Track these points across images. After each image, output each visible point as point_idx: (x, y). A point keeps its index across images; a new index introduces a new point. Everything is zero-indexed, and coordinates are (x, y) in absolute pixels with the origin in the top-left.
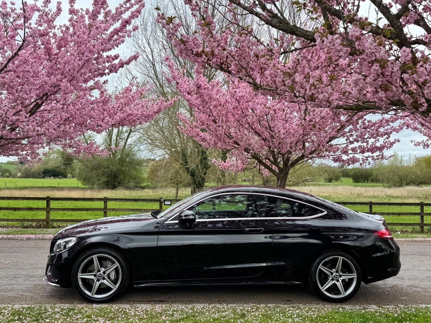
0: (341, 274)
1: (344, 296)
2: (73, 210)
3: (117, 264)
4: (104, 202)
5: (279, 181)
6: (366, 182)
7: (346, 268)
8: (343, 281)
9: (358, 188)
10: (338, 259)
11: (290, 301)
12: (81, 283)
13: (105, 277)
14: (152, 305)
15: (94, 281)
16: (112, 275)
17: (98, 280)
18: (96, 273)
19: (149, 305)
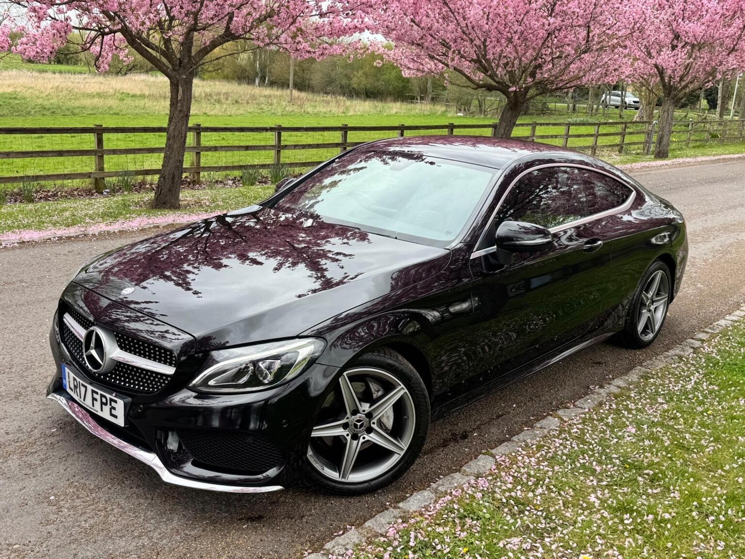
0: (655, 299)
11: (599, 363)
12: (310, 453)
13: (372, 425)
14: (493, 456)
15: (346, 440)
16: (388, 417)
17: (355, 437)
18: (348, 418)
19: (491, 458)
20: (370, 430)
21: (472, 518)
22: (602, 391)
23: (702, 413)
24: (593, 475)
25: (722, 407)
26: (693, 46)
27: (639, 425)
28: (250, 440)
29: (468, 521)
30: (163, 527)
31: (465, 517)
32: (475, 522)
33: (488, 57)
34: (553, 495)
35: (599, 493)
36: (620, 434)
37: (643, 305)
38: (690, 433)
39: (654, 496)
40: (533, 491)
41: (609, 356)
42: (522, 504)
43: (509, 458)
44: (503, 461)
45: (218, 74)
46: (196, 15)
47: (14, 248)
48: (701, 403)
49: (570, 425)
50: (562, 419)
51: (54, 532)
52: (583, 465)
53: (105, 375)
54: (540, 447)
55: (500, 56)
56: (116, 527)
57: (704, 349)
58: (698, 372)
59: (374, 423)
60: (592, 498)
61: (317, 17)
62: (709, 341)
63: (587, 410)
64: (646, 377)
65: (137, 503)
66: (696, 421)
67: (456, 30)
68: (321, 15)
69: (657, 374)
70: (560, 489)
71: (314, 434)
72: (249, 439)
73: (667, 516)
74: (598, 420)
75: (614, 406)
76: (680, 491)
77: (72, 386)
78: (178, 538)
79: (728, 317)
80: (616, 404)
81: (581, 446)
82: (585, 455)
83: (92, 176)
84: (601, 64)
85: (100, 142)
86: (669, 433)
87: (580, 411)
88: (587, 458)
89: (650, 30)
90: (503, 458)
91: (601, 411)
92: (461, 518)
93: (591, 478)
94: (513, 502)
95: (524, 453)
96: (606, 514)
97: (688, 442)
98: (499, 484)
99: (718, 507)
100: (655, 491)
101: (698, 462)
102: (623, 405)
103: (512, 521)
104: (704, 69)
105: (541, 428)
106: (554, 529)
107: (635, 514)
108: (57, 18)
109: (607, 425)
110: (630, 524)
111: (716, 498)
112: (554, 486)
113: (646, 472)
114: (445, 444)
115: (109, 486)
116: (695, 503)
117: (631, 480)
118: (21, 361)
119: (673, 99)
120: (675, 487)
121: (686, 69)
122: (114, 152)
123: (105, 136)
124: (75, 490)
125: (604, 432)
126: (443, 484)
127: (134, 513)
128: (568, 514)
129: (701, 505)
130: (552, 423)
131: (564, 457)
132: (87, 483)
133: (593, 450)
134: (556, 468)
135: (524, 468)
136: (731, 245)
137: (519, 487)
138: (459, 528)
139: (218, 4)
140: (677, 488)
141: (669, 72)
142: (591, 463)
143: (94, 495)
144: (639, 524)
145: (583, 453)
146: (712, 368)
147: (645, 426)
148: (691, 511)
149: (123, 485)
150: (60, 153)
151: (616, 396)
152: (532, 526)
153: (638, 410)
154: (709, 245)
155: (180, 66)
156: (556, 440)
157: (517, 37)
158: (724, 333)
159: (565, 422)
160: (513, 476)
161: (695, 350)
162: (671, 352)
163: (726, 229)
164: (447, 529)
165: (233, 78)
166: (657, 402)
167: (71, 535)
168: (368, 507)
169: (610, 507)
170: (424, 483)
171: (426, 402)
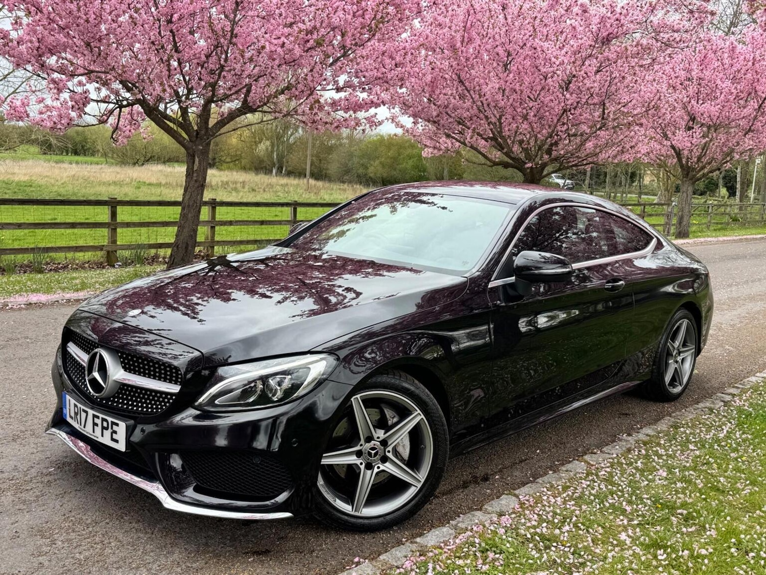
0: (682, 349)
11: (626, 414)
12: (321, 482)
13: (387, 454)
14: (517, 496)
15: (360, 469)
16: (404, 446)
17: (369, 466)
18: (361, 445)
19: (514, 498)
20: (384, 459)
21: (494, 552)
22: (630, 438)
23: (736, 459)
24: (623, 515)
25: (757, 454)
26: (709, 127)
27: (670, 469)
28: (257, 461)
29: (491, 555)
30: (163, 560)
31: (487, 550)
32: (497, 556)
33: (504, 134)
34: (581, 532)
35: (630, 532)
36: (650, 477)
37: (669, 354)
38: (725, 477)
39: (689, 534)
40: (559, 528)
41: (636, 407)
42: (549, 540)
43: (533, 497)
44: (527, 500)
45: (235, 165)
46: (214, 86)
47: (20, 309)
48: (735, 450)
49: (598, 469)
50: (589, 463)
51: (46, 563)
52: (612, 505)
53: (108, 399)
54: (565, 488)
55: (516, 132)
56: (113, 559)
57: (735, 402)
58: (731, 423)
59: (389, 452)
60: (623, 536)
61: (334, 91)
62: (740, 396)
63: (615, 456)
64: (676, 427)
65: (135, 537)
66: (731, 467)
67: (472, 107)
68: (338, 90)
69: (687, 424)
70: (588, 527)
71: (324, 461)
72: (257, 459)
73: (704, 552)
74: (626, 464)
75: (643, 452)
76: (717, 529)
77: (73, 414)
78: (179, 570)
79: (758, 374)
80: (645, 450)
81: (610, 487)
82: (614, 495)
83: (104, 249)
84: (617, 141)
85: (114, 215)
86: (702, 477)
87: (608, 456)
88: (617, 499)
89: (665, 108)
90: (527, 498)
91: (630, 456)
92: (483, 552)
93: (621, 517)
94: (538, 538)
95: (549, 493)
96: (638, 550)
97: (723, 485)
98: (523, 521)
99: (758, 544)
100: (690, 530)
101: (734, 503)
102: (652, 451)
103: (537, 555)
104: (721, 149)
105: (567, 471)
106: (583, 565)
107: (669, 550)
108: (76, 91)
109: (636, 468)
110: (665, 560)
111: (755, 536)
112: (583, 524)
113: (679, 511)
114: (465, 485)
115: (107, 521)
116: (733, 540)
117: (663, 520)
118: (21, 408)
119: (691, 179)
120: (710, 525)
121: (703, 150)
122: (128, 225)
123: (119, 209)
124: (71, 524)
125: (633, 475)
126: (463, 521)
127: (133, 546)
128: (597, 551)
129: (740, 542)
130: (578, 467)
131: (592, 498)
132: (84, 518)
133: (622, 491)
134: (584, 507)
135: (549, 507)
136: (758, 312)
137: (545, 525)
138: (480, 561)
139: (236, 75)
140: (714, 526)
141: (686, 152)
142: (621, 504)
143: (90, 529)
144: (674, 559)
145: (612, 493)
146: (744, 419)
147: (677, 470)
148: (730, 547)
149: (122, 520)
150: (73, 225)
151: (645, 444)
152: (559, 561)
153: (668, 456)
154: (735, 313)
155: (197, 137)
156: (583, 481)
157: (532, 114)
158: (755, 388)
159: (592, 465)
160: (538, 515)
161: (726, 404)
162: (701, 405)
163: (752, 298)
164: (469, 561)
165: (250, 169)
166: (688, 449)
167: (64, 566)
168: (383, 543)
169: (642, 544)
170: (444, 520)
171: (444, 430)
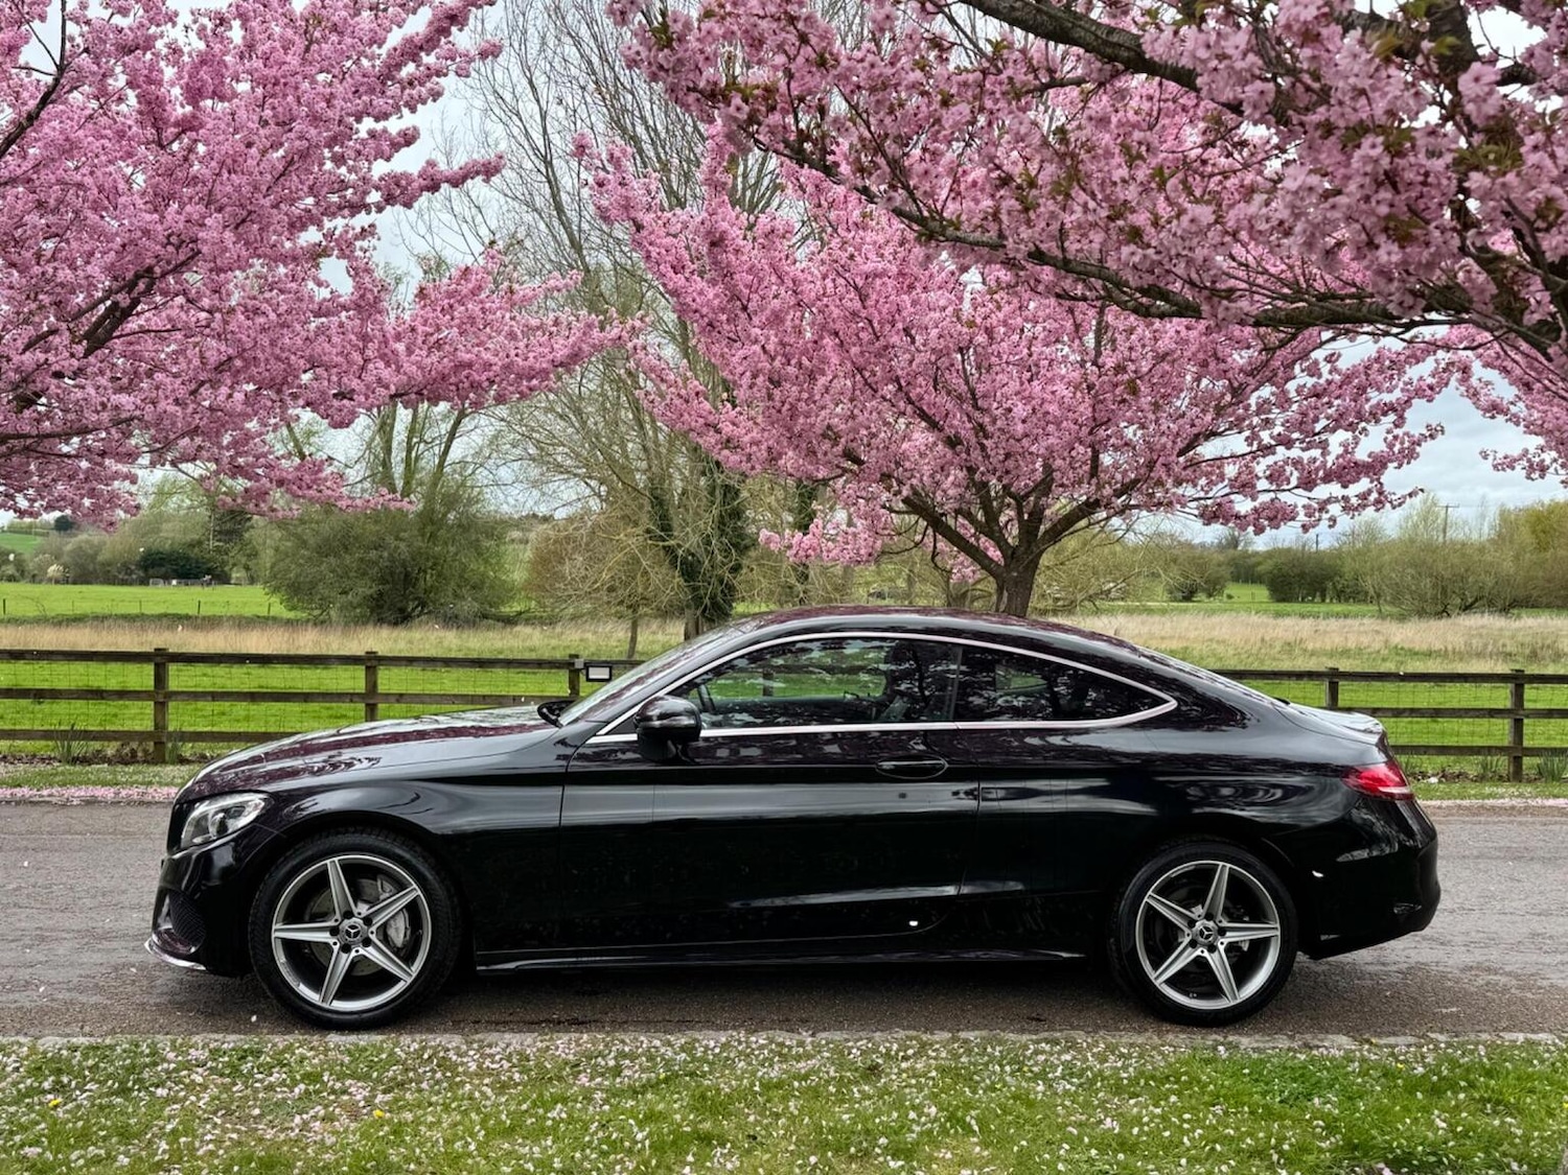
0: (1225, 924)
1: (1233, 1003)
2: (253, 697)
3: (415, 891)
4: (368, 668)
5: (1006, 594)
6: (1318, 599)
7: (1243, 905)
8: (1232, 948)
9: (1288, 621)
10: (1212, 870)
12: (282, 959)
13: (370, 936)
15: (332, 950)
17: (345, 949)
18: (337, 921)
20: (367, 942)
59: (373, 933)
155: (1012, 557)
